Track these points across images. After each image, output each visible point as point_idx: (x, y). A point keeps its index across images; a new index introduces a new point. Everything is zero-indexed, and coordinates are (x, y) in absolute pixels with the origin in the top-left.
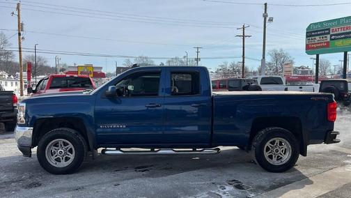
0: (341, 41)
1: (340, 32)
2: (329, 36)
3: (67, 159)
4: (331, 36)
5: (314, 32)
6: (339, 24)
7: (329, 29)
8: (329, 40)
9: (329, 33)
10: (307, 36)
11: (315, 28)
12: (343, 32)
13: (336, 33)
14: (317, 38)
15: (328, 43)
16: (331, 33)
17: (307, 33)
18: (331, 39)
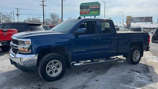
0: (93, 12)
1: (93, 8)
2: (89, 9)
3: (56, 71)
4: (90, 9)
5: (83, 7)
6: (93, 5)
7: (89, 6)
8: (89, 11)
9: (89, 8)
10: (80, 9)
11: (83, 5)
12: (94, 8)
13: (92, 8)
14: (85, 9)
15: (88, 12)
16: (90, 8)
17: (80, 7)
18: (90, 11)
